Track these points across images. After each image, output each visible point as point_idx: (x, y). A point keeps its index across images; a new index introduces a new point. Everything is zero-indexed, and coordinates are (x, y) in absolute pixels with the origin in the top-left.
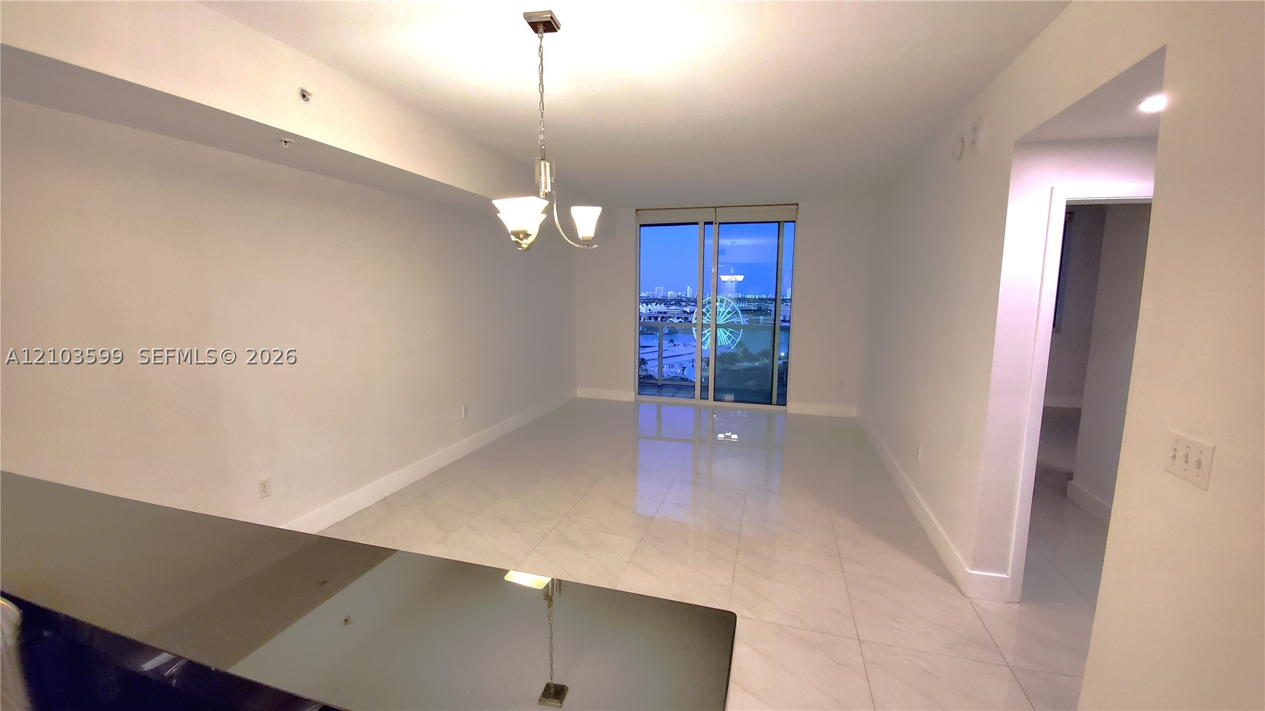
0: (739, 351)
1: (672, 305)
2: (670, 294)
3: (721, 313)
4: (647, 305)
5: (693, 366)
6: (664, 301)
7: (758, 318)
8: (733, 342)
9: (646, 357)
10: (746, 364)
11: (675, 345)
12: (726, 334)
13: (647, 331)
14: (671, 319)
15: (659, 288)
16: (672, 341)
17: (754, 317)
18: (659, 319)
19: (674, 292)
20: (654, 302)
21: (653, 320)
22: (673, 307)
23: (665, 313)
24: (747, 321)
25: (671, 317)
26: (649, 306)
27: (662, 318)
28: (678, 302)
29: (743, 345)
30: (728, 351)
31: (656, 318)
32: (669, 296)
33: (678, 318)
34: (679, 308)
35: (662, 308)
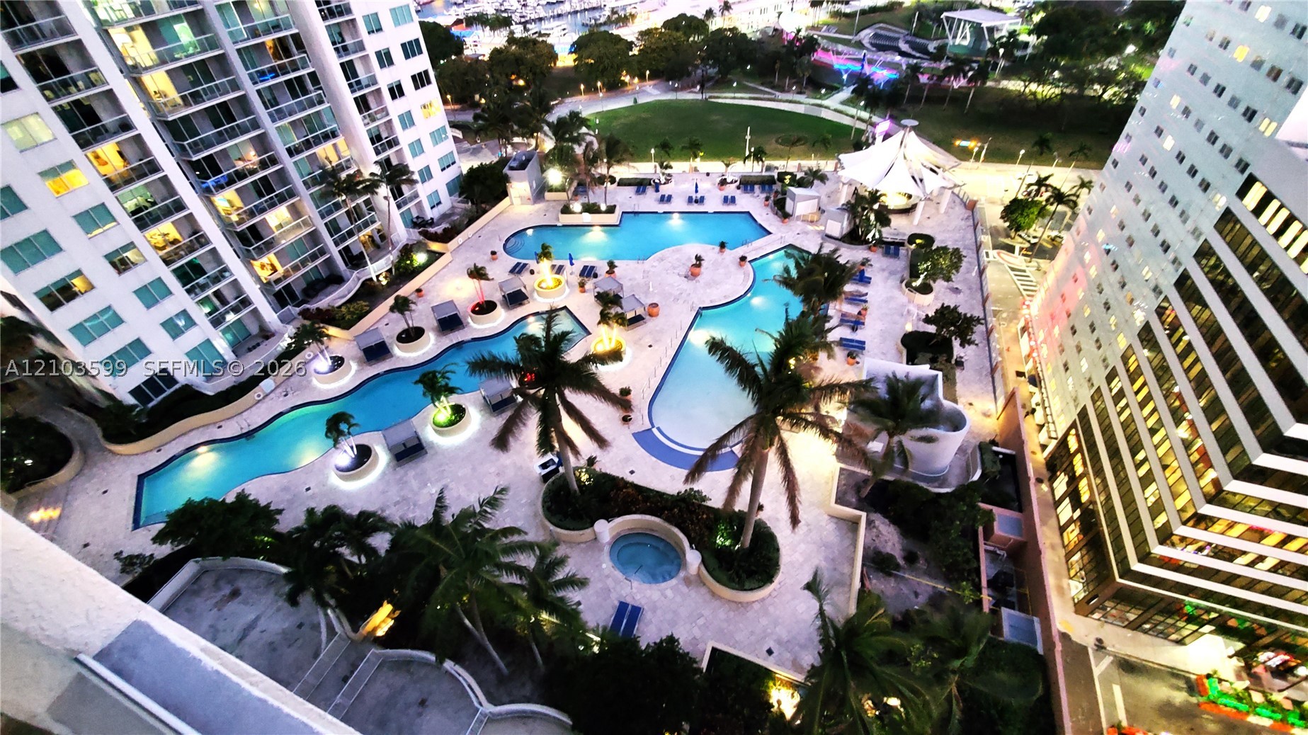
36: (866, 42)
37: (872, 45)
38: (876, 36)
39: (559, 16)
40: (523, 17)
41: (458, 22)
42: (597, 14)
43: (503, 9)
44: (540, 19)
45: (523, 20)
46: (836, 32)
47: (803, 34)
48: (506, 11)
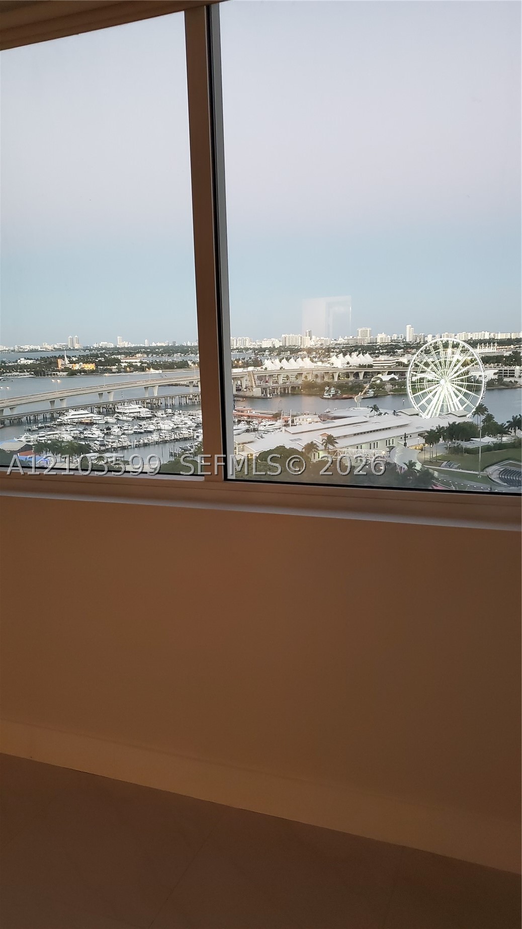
0: (479, 421)
1: (382, 354)
2: (382, 338)
3: (453, 364)
4: (345, 355)
5: (405, 445)
6: (371, 349)
7: (512, 368)
8: (467, 409)
9: (334, 433)
10: (488, 440)
11: (380, 414)
12: (457, 396)
13: (342, 394)
14: (380, 376)
15: (364, 329)
16: (375, 408)
17: (506, 368)
18: (361, 376)
19: (387, 334)
20: (356, 351)
21: (352, 378)
22: (382, 358)
23: (370, 366)
24: (495, 374)
25: (379, 373)
26: (348, 356)
27: (366, 373)
28: (391, 349)
29: (486, 409)
30: (459, 421)
31: (357, 375)
32: (379, 340)
33: (389, 373)
34: (391, 358)
35: (367, 359)
36: (495, 477)
37: (501, 479)
38: (506, 472)
39: (145, 445)
40: (104, 445)
41: (26, 448)
42: (188, 445)
43: (82, 436)
44: (123, 448)
45: (103, 448)
46: (459, 468)
47: (418, 467)
48: (85, 439)
